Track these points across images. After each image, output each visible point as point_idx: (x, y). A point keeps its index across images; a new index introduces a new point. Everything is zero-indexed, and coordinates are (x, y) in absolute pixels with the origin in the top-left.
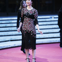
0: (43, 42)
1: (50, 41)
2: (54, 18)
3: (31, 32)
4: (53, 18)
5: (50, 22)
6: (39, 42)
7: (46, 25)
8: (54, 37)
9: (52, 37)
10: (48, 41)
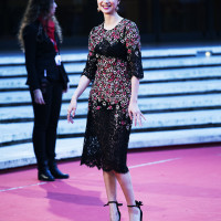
0: (175, 143)
1: (200, 138)
2: (213, 54)
3: (118, 108)
4: (208, 54)
5: (197, 70)
6: (158, 141)
7: (184, 80)
8: (213, 121)
9: (206, 122)
10: (189, 138)
